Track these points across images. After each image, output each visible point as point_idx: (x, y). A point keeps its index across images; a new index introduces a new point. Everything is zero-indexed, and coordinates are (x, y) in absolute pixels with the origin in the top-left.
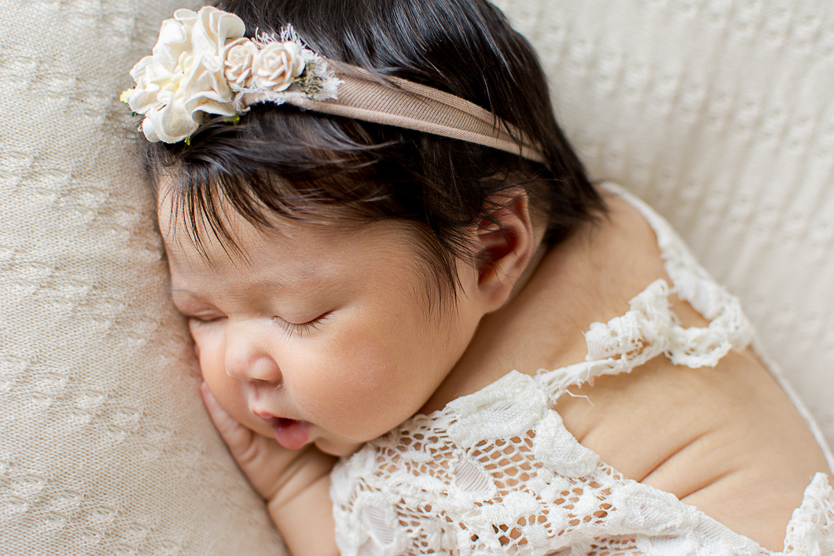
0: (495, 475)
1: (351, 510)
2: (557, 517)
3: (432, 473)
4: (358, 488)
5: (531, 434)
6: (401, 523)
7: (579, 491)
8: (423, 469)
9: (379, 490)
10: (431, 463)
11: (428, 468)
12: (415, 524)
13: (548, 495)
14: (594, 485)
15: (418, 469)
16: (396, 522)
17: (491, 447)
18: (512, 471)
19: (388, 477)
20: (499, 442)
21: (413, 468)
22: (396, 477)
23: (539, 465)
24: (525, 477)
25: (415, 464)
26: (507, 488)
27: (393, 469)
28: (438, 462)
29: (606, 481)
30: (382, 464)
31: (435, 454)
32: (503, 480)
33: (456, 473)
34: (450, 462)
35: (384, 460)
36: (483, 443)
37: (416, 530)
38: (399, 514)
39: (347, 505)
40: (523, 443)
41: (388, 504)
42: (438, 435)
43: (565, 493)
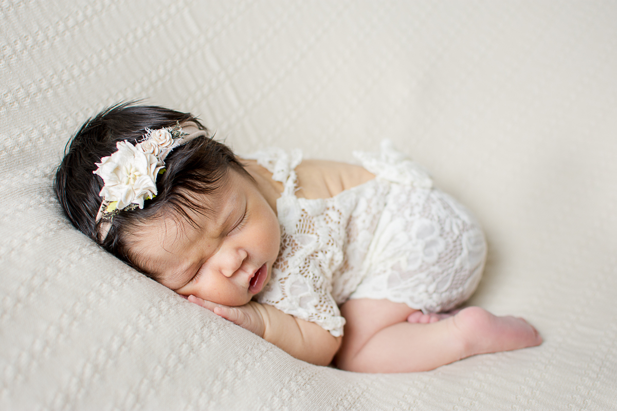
0: (308, 232)
1: (286, 296)
2: (333, 226)
3: (296, 251)
4: (282, 284)
5: (303, 210)
6: (306, 276)
7: (327, 215)
8: (293, 252)
9: (290, 274)
10: (293, 249)
11: (294, 251)
12: (308, 273)
13: (323, 223)
14: (328, 209)
15: (292, 254)
16: (304, 278)
17: (300, 225)
18: (310, 227)
19: (288, 267)
20: (300, 221)
21: (290, 256)
22: (290, 263)
23: (313, 218)
24: (313, 225)
25: (289, 254)
26: (315, 232)
27: (286, 263)
28: (294, 246)
29: (330, 205)
30: (280, 267)
31: (290, 244)
32: (311, 231)
33: (302, 243)
34: (296, 242)
35: (279, 265)
36: (297, 226)
37: (311, 274)
38: (303, 274)
39: (282, 296)
40: (305, 215)
41: (297, 274)
42: (284, 238)
43: (325, 219)
